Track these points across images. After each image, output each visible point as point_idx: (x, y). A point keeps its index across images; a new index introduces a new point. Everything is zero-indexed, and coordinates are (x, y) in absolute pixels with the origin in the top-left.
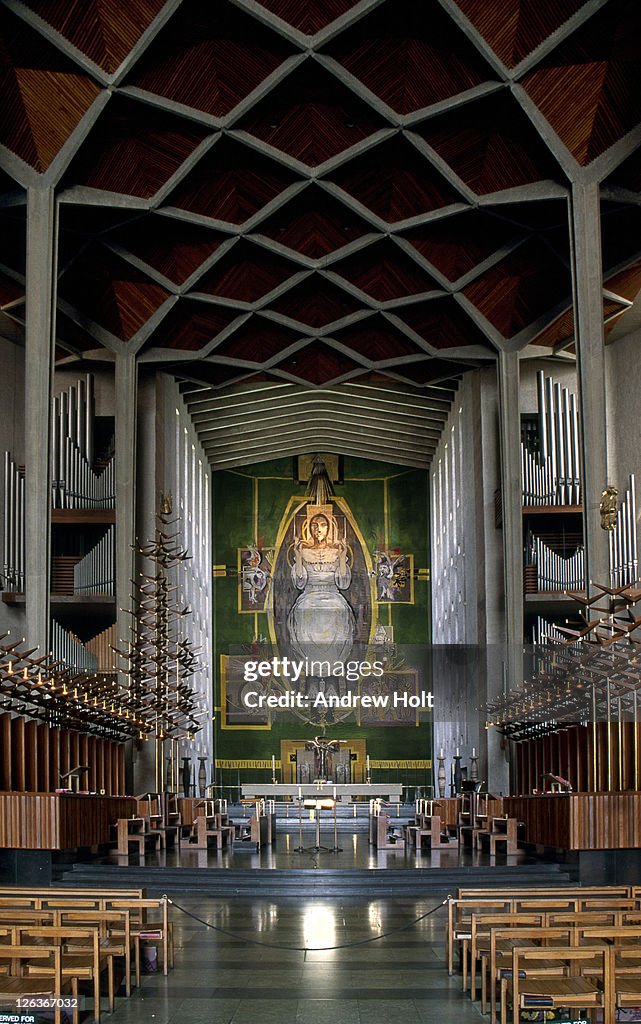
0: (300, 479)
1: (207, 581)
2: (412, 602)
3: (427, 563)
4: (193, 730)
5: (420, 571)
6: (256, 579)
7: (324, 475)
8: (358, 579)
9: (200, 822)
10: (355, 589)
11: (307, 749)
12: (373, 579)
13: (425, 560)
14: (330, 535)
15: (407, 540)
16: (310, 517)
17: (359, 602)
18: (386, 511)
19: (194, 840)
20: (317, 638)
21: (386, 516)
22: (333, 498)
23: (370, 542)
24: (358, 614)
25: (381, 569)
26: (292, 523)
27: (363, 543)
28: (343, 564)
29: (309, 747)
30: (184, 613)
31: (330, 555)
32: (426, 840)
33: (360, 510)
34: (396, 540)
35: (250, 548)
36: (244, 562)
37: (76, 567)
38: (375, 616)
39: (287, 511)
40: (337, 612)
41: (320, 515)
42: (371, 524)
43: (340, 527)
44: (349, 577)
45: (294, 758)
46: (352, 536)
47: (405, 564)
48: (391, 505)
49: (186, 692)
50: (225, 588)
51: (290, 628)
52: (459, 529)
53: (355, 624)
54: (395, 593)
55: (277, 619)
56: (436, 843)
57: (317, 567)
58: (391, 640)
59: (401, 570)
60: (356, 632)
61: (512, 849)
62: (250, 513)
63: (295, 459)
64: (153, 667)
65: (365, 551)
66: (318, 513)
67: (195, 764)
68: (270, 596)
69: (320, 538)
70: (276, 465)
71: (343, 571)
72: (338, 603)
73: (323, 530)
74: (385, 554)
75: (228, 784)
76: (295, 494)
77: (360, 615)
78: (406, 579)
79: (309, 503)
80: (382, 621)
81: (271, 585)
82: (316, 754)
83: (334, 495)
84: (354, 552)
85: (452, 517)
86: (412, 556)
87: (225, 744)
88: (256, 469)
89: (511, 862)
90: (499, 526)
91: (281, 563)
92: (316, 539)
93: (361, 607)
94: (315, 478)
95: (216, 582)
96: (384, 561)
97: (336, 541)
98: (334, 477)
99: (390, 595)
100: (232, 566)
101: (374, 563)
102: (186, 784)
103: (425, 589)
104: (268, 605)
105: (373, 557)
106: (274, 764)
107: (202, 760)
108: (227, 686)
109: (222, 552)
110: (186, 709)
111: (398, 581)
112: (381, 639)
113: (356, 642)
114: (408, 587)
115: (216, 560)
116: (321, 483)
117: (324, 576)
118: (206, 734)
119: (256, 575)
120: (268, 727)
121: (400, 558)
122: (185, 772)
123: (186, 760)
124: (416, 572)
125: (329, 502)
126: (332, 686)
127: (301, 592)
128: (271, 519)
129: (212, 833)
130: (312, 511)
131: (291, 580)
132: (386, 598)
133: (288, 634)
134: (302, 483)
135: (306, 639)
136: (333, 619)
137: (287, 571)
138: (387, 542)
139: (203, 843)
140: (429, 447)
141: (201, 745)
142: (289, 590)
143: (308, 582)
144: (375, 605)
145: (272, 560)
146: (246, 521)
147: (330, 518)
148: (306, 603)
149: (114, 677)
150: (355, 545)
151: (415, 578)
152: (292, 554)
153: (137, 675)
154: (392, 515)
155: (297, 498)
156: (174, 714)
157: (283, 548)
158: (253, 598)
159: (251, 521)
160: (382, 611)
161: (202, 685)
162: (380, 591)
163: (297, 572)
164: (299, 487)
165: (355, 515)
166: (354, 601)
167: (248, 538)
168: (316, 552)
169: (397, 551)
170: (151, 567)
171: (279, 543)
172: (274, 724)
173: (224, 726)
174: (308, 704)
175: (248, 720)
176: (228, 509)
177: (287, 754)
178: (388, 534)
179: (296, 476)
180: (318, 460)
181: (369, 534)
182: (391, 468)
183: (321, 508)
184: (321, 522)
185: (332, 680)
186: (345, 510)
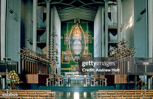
1: (60, 39)
2: (91, 43)
3: (93, 37)
4: (58, 64)
7: (78, 22)
8: (83, 39)
9: (59, 79)
10: (82, 40)
12: (85, 39)
13: (93, 36)
15: (90, 33)
18: (87, 28)
19: (58, 82)
20: (77, 48)
24: (83, 45)
25: (86, 37)
28: (81, 37)
29: (75, 66)
30: (57, 45)
31: (79, 35)
32: (93, 82)
33: (83, 28)
35: (67, 34)
36: (66, 36)
37: (40, 37)
38: (85, 45)
39: (72, 28)
40: (80, 44)
42: (85, 30)
43: (80, 30)
46: (82, 32)
47: (90, 37)
49: (57, 57)
50: (63, 41)
51: (73, 47)
52: (98, 31)
55: (70, 45)
56: (94, 82)
58: (88, 49)
60: (82, 47)
61: (106, 83)
62: (67, 28)
63: (73, 19)
64: (52, 53)
65: (84, 34)
67: (58, 69)
71: (81, 38)
72: (80, 43)
75: (63, 72)
78: (90, 39)
81: (70, 40)
83: (79, 25)
84: (82, 35)
85: (97, 29)
86: (91, 35)
87: (63, 66)
89: (106, 85)
90: (104, 30)
91: (71, 36)
92: (76, 32)
95: (61, 39)
96: (87, 36)
97: (80, 33)
98: (79, 22)
99: (88, 42)
100: (64, 37)
102: (57, 72)
103: (93, 41)
104: (69, 43)
106: (70, 69)
107: (59, 68)
109: (62, 35)
110: (57, 60)
112: (86, 49)
113: (82, 49)
114: (90, 40)
115: (61, 36)
116: (77, 23)
117: (78, 38)
118: (60, 64)
119: (67, 38)
120: (69, 63)
121: (89, 36)
122: (56, 70)
123: (57, 68)
127: (74, 41)
128: (70, 29)
129: (61, 81)
135: (75, 49)
137: (72, 38)
139: (59, 82)
140: (94, 18)
141: (59, 66)
142: (72, 41)
144: (85, 43)
145: (70, 36)
146: (66, 29)
147: (79, 29)
148: (75, 43)
149: (46, 55)
150: (82, 33)
151: (92, 39)
152: (73, 35)
153: (49, 55)
154: (88, 29)
155: (74, 26)
156: (55, 61)
158: (67, 42)
159: (67, 30)
160: (86, 44)
161: (59, 56)
162: (86, 41)
163: (74, 38)
164: (74, 24)
165: (83, 29)
166: (82, 42)
167: (66, 32)
168: (76, 35)
169: (89, 35)
170: (52, 37)
171: (71, 33)
172: (70, 63)
173: (62, 63)
174: (75, 59)
175: (66, 62)
176: (63, 28)
177: (72, 67)
178: (87, 32)
179: (74, 22)
180: (77, 20)
181: (85, 32)
182: (88, 21)
183: (77, 27)
184: (77, 30)
185: (79, 55)
186: (81, 28)
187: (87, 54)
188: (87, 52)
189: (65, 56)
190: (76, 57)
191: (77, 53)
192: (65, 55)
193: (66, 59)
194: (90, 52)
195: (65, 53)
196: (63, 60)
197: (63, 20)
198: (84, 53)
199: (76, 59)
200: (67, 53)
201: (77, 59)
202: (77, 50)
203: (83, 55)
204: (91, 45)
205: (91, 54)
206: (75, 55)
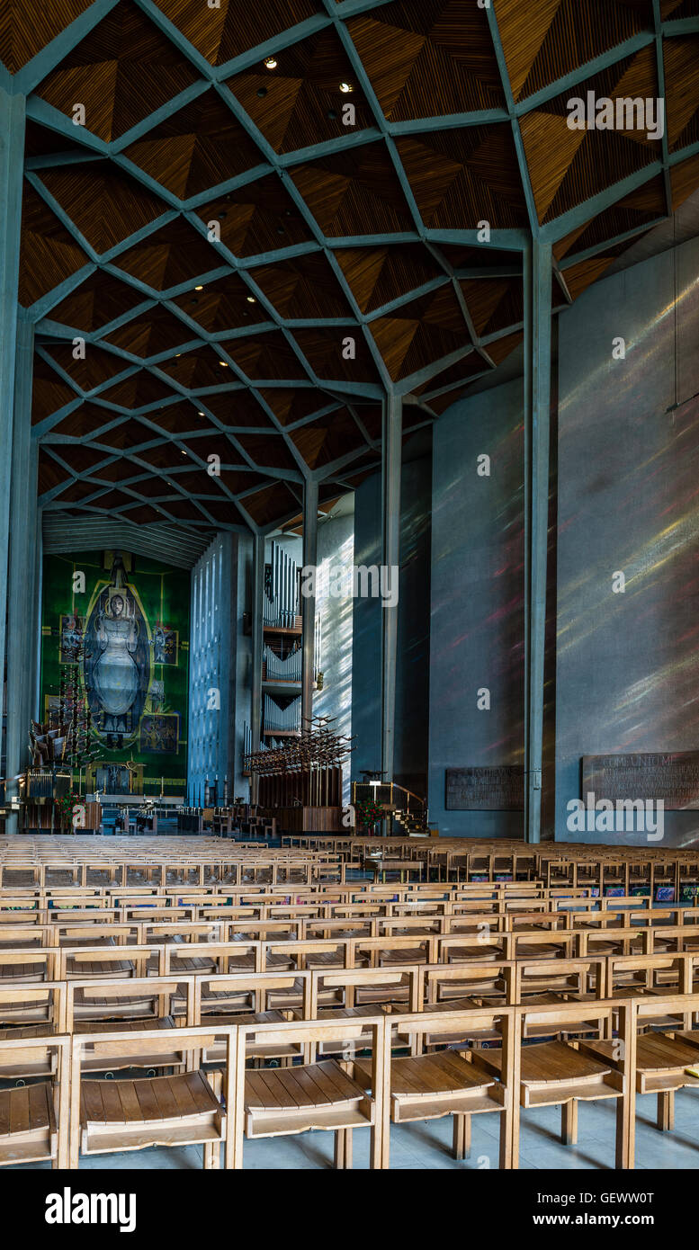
0: (105, 568)
2: (177, 665)
3: (188, 638)
5: (183, 643)
6: (72, 639)
7: (121, 566)
11: (104, 768)
12: (152, 648)
13: (186, 635)
14: (124, 611)
15: (175, 620)
16: (111, 596)
17: (142, 662)
18: (162, 597)
21: (162, 602)
22: (127, 584)
23: (151, 619)
24: (141, 672)
26: (98, 601)
27: (146, 619)
28: (132, 633)
29: (105, 766)
33: (145, 596)
34: (168, 619)
38: (152, 673)
39: (95, 590)
40: (128, 668)
41: (118, 596)
42: (151, 605)
43: (131, 606)
44: (136, 643)
45: (94, 775)
46: (138, 613)
47: (172, 637)
48: (166, 593)
50: (50, 645)
51: (95, 678)
53: (139, 678)
54: (166, 658)
55: (86, 670)
57: (115, 634)
58: (162, 692)
59: (170, 641)
60: (139, 684)
62: (69, 589)
63: (103, 552)
65: (147, 624)
66: (116, 593)
69: (118, 613)
70: (90, 556)
71: (132, 639)
73: (120, 607)
74: (160, 629)
76: (102, 578)
77: (143, 672)
78: (173, 648)
79: (110, 586)
80: (157, 678)
82: (110, 772)
83: (128, 582)
84: (139, 627)
86: (177, 632)
88: (74, 557)
91: (90, 628)
92: (114, 613)
93: (143, 665)
94: (115, 568)
95: (45, 638)
96: (160, 633)
97: (128, 616)
98: (128, 569)
99: (162, 659)
101: (153, 635)
103: (185, 655)
105: (152, 630)
109: (50, 617)
111: (168, 649)
112: (155, 691)
113: (139, 692)
114: (174, 653)
116: (119, 573)
117: (119, 641)
124: (180, 643)
125: (124, 587)
126: (122, 722)
127: (103, 652)
130: (113, 592)
131: (97, 642)
132: (160, 661)
133: (93, 682)
134: (107, 571)
135: (105, 686)
136: (124, 673)
137: (94, 635)
138: (162, 620)
140: (196, 555)
143: (108, 644)
144: (152, 665)
146: (66, 594)
147: (125, 599)
148: (106, 659)
150: (141, 621)
151: (180, 648)
152: (98, 623)
154: (167, 601)
155: (103, 582)
157: (92, 617)
159: (70, 595)
160: (157, 670)
162: (156, 655)
163: (102, 636)
164: (105, 574)
165: (141, 598)
166: (138, 661)
167: (68, 608)
168: (115, 623)
171: (89, 613)
174: (105, 734)
176: (53, 584)
177: (90, 771)
178: (162, 615)
179: (103, 566)
180: (118, 555)
181: (151, 614)
182: (166, 567)
183: (118, 590)
184: (118, 601)
185: (123, 717)
186: (135, 593)
188: (159, 703)
190: (109, 726)
191: (117, 706)
194: (173, 707)
195: (58, 704)
198: (148, 711)
199: (109, 736)
200: (71, 703)
201: (115, 736)
202: (114, 692)
203: (141, 718)
204: (177, 676)
205: (176, 715)
206: (106, 714)
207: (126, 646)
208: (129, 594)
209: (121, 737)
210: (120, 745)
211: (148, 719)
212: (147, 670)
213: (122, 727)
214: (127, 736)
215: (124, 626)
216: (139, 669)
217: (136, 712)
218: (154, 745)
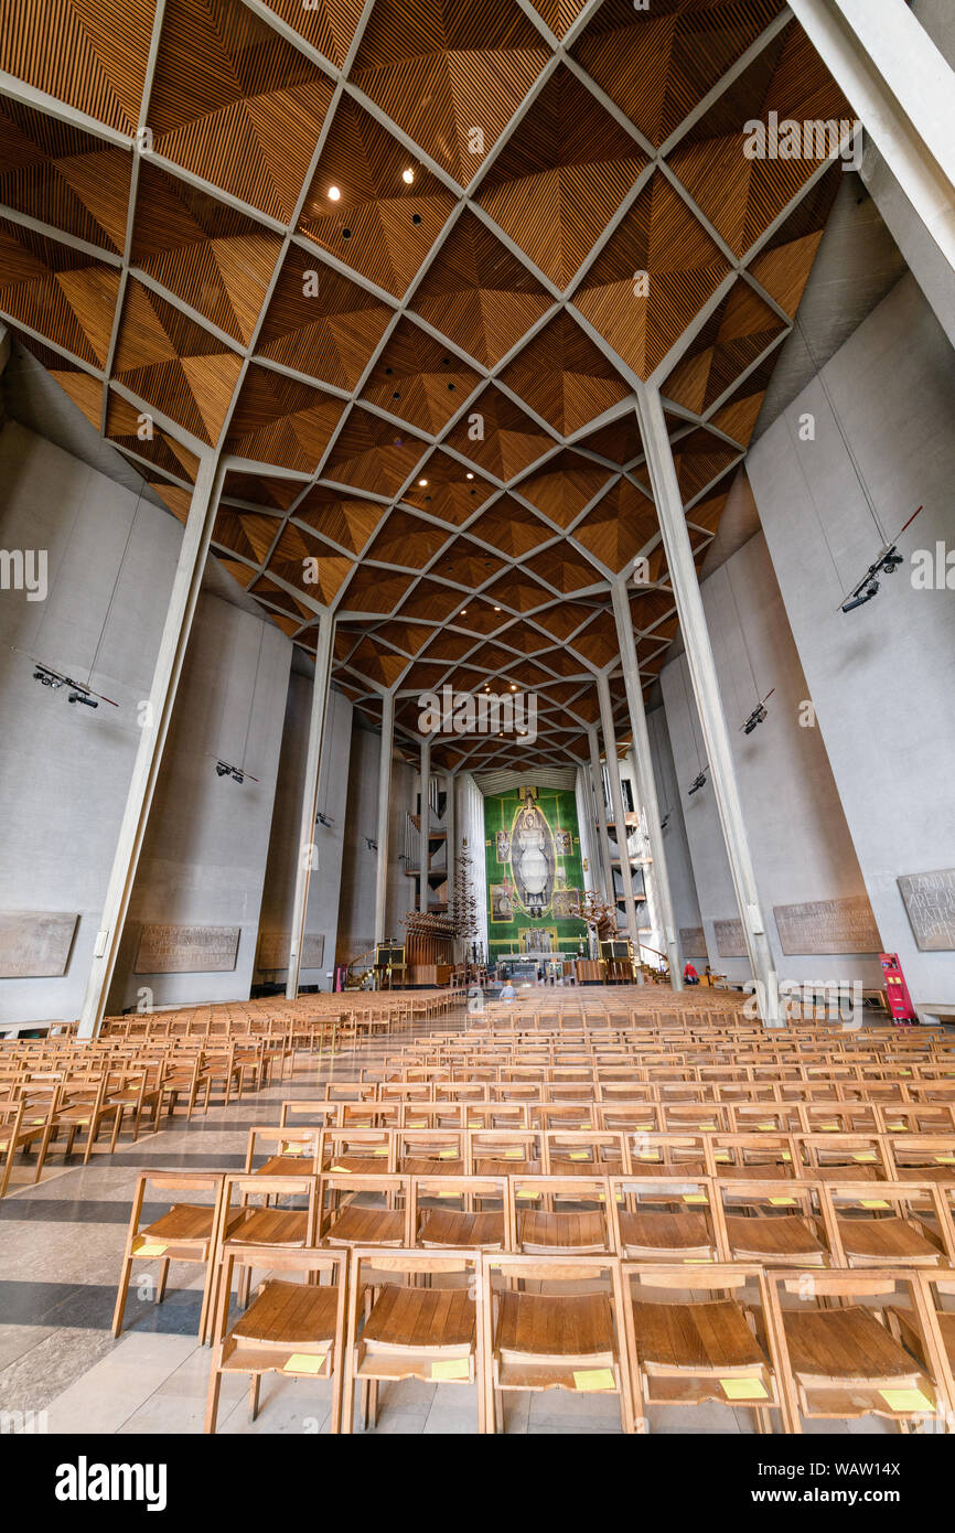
1: (483, 848)
2: (573, 854)
3: (578, 836)
5: (575, 839)
6: (504, 846)
7: (531, 796)
12: (554, 846)
13: (576, 834)
15: (568, 824)
16: (525, 816)
18: (558, 811)
20: (532, 874)
21: (558, 814)
24: (549, 862)
25: (558, 839)
28: (541, 837)
34: (563, 825)
35: (501, 832)
36: (498, 838)
38: (556, 862)
40: (540, 861)
41: (530, 815)
42: (551, 817)
44: (544, 843)
45: (525, 938)
47: (568, 836)
48: (560, 807)
50: (491, 851)
51: (520, 870)
53: (548, 867)
54: (565, 851)
57: (530, 839)
58: (564, 874)
59: (567, 839)
60: (549, 871)
62: (500, 814)
63: (518, 789)
66: (528, 813)
68: (510, 853)
70: (510, 793)
71: (541, 841)
72: (540, 857)
74: (559, 832)
78: (569, 843)
80: (560, 865)
82: (535, 935)
84: (545, 832)
86: (570, 832)
87: (495, 932)
88: (502, 795)
91: (514, 838)
94: (527, 797)
95: (487, 848)
96: (559, 835)
97: (538, 827)
98: (535, 797)
99: (563, 852)
100: (493, 841)
101: (554, 836)
103: (577, 847)
104: (510, 859)
105: (554, 833)
107: (481, 943)
108: (494, 901)
109: (490, 836)
111: (566, 845)
113: (549, 877)
114: (570, 847)
115: (487, 838)
116: (529, 800)
117: (533, 844)
118: (484, 926)
119: (505, 844)
120: (512, 921)
121: (566, 833)
122: (474, 948)
124: (573, 840)
126: (540, 899)
127: (524, 852)
128: (509, 818)
130: (526, 813)
131: (519, 847)
132: (561, 853)
133: (519, 873)
135: (527, 875)
136: (538, 865)
137: (517, 841)
138: (559, 826)
141: (482, 933)
143: (526, 847)
144: (556, 857)
145: (511, 837)
146: (498, 819)
147: (534, 815)
148: (526, 857)
150: (546, 829)
151: (573, 843)
152: (519, 834)
154: (561, 813)
157: (515, 831)
159: (501, 817)
160: (560, 860)
161: (481, 897)
162: (558, 850)
163: (521, 842)
167: (499, 827)
168: (529, 832)
169: (564, 829)
172: (515, 920)
173: (492, 922)
174: (529, 909)
175: (503, 918)
176: (491, 814)
177: (521, 936)
178: (559, 823)
179: (519, 797)
180: (529, 789)
181: (552, 823)
182: (559, 791)
183: (530, 811)
184: (531, 818)
185: (540, 895)
186: (540, 811)
187: (565, 889)
188: (564, 882)
189: (499, 899)
190: (531, 902)
191: (535, 887)
192: (500, 895)
193: (503, 907)
194: (574, 885)
195: (498, 890)
196: (494, 913)
197: (490, 794)
198: (556, 889)
200: (506, 889)
201: (536, 909)
202: (533, 878)
204: (573, 862)
205: (575, 889)
206: (529, 894)
207: (539, 846)
208: (537, 812)
209: (540, 909)
210: (540, 915)
211: (556, 894)
212: (553, 861)
213: (540, 902)
214: (543, 908)
215: (535, 833)
216: (547, 860)
217: (548, 891)
218: (563, 914)
